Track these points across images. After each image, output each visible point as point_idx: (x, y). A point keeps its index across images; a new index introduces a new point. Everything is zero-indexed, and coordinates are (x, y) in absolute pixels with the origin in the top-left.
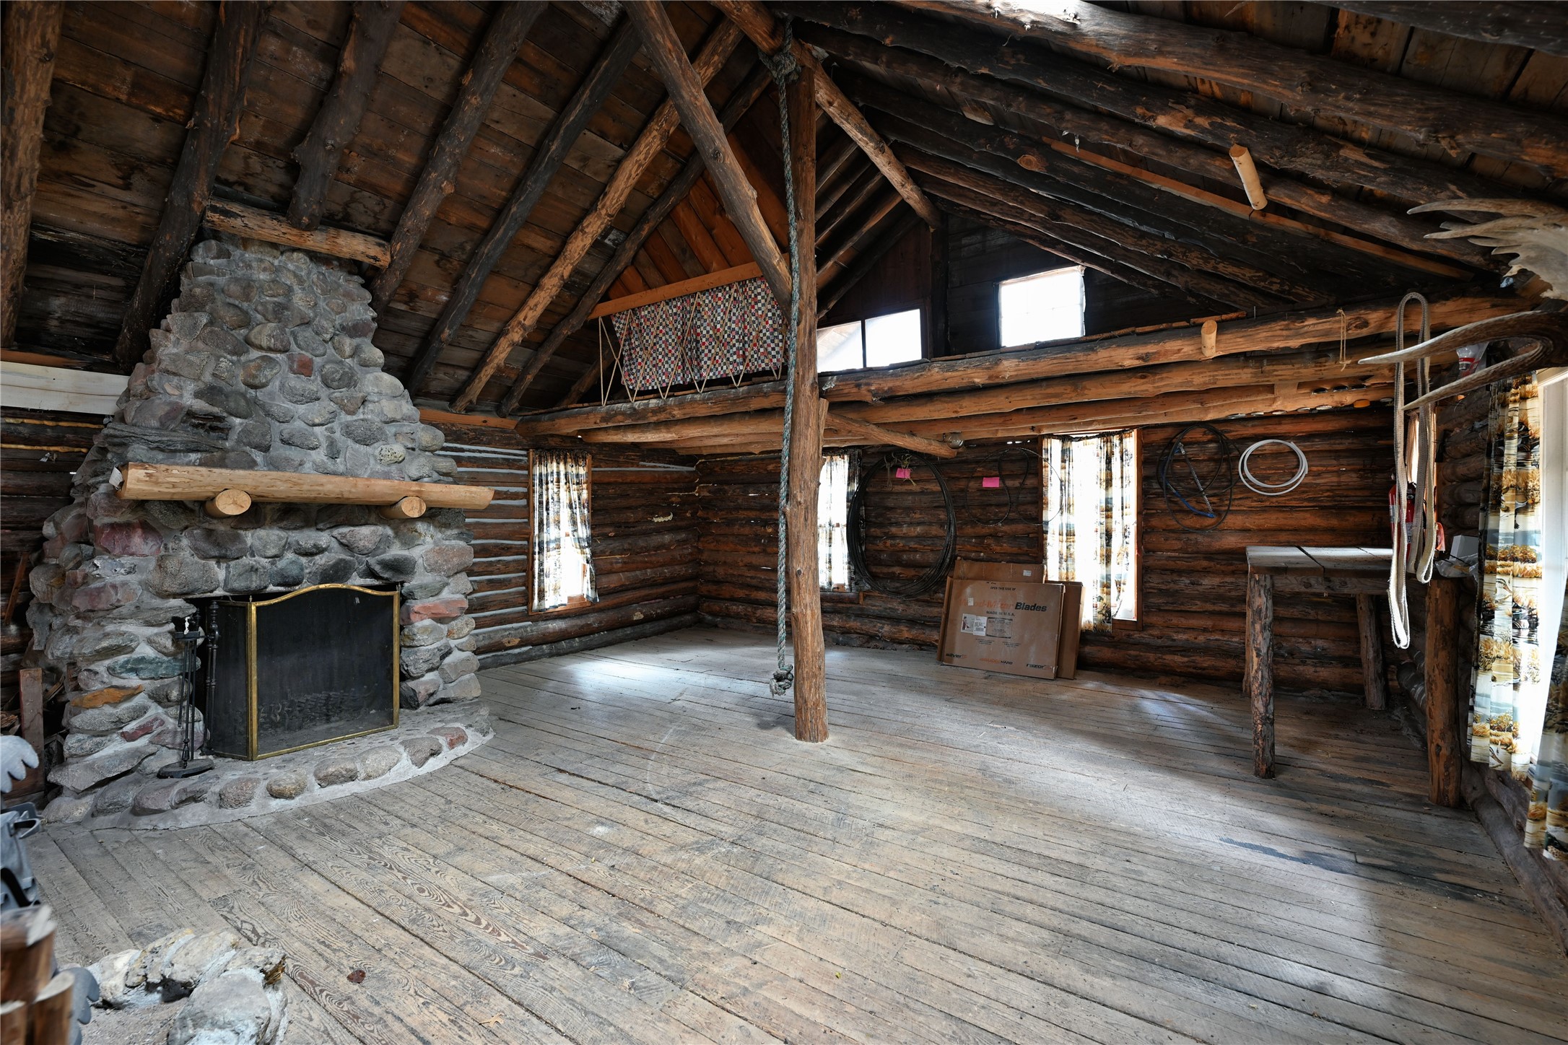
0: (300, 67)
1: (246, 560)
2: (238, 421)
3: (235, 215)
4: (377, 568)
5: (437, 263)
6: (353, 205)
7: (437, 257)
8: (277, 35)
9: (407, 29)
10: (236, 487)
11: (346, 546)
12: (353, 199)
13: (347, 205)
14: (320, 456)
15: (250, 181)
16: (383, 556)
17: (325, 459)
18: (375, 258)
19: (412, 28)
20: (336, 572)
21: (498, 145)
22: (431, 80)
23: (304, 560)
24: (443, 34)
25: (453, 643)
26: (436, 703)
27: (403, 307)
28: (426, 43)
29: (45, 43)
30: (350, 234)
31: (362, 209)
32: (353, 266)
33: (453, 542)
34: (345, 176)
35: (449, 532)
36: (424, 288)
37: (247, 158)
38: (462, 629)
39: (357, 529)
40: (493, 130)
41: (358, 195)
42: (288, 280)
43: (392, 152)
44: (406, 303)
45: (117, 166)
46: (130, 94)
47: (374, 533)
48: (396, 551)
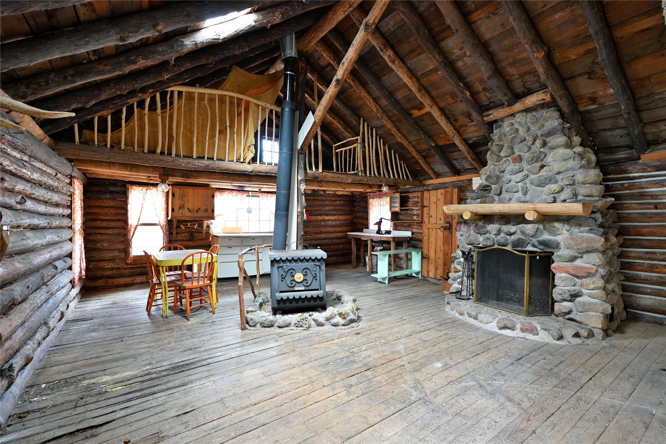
0: (470, 62)
1: (487, 235)
2: (494, 186)
3: (490, 114)
4: (536, 244)
5: (589, 78)
6: (526, 84)
7: (586, 76)
8: (458, 60)
9: (480, 21)
10: (467, 210)
11: (523, 233)
12: (525, 83)
13: (524, 86)
14: (520, 194)
15: (492, 100)
16: (540, 239)
17: (521, 196)
18: (543, 100)
19: (481, 19)
20: (519, 243)
21: (556, 12)
22: (503, 25)
23: (508, 237)
24: (490, 9)
25: (584, 291)
26: (569, 319)
27: (594, 106)
28: (488, 17)
29: (429, 105)
30: (530, 96)
31: (530, 83)
32: (543, 106)
33: (585, 234)
34: (514, 77)
35: (582, 229)
36: (595, 93)
37: (485, 95)
38: (589, 284)
39: (526, 225)
40: (547, 10)
41: (525, 80)
42: (516, 126)
43: (518, 57)
44: (593, 104)
45: (466, 117)
46: (453, 100)
47: (533, 227)
48: (546, 236)
